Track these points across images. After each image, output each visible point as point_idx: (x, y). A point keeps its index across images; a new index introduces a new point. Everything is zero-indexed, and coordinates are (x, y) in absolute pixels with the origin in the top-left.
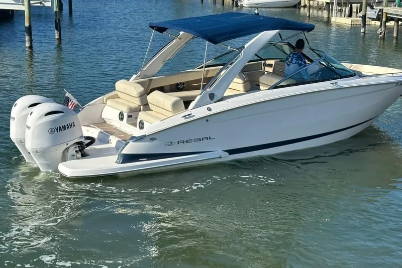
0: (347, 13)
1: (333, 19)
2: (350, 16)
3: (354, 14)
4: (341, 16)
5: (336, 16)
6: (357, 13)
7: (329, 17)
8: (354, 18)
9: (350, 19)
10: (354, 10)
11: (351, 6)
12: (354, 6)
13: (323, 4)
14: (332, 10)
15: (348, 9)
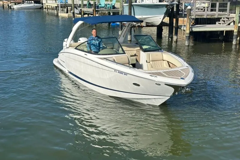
0: (66, 11)
1: (60, 14)
2: (67, 12)
3: (69, 12)
4: (63, 13)
5: (61, 13)
6: (70, 11)
7: (57, 13)
8: (69, 13)
9: (67, 14)
10: (69, 10)
11: (67, 8)
12: (69, 8)
13: (54, 7)
14: (59, 10)
15: (66, 9)
